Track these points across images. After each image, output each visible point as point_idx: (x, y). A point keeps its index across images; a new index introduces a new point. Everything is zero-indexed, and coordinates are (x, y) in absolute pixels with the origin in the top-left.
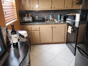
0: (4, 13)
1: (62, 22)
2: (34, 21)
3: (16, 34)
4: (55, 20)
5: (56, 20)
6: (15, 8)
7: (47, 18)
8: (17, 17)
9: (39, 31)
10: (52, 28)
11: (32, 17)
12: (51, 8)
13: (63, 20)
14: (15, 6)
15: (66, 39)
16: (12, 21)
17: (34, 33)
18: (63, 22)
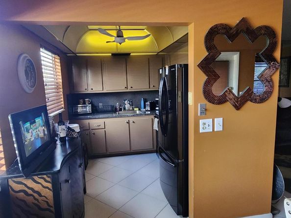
0: (47, 99)
1: (147, 113)
2: (95, 111)
3: (64, 125)
4: (135, 109)
5: (138, 109)
6: (62, 90)
7: (121, 106)
8: (63, 105)
9: (104, 130)
10: (128, 123)
11: (90, 105)
12: (127, 88)
13: (149, 109)
14: (61, 87)
15: (155, 144)
16: (56, 111)
17: (94, 134)
18: (149, 113)
